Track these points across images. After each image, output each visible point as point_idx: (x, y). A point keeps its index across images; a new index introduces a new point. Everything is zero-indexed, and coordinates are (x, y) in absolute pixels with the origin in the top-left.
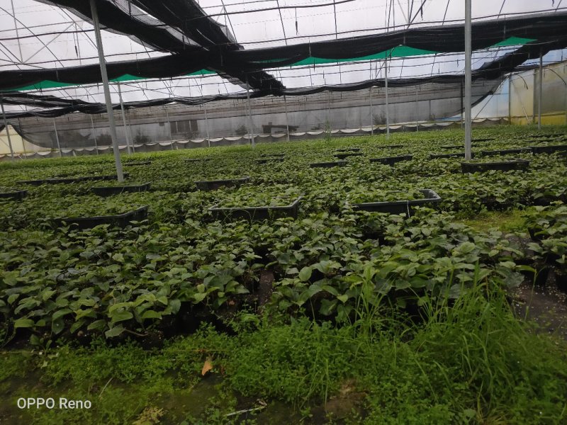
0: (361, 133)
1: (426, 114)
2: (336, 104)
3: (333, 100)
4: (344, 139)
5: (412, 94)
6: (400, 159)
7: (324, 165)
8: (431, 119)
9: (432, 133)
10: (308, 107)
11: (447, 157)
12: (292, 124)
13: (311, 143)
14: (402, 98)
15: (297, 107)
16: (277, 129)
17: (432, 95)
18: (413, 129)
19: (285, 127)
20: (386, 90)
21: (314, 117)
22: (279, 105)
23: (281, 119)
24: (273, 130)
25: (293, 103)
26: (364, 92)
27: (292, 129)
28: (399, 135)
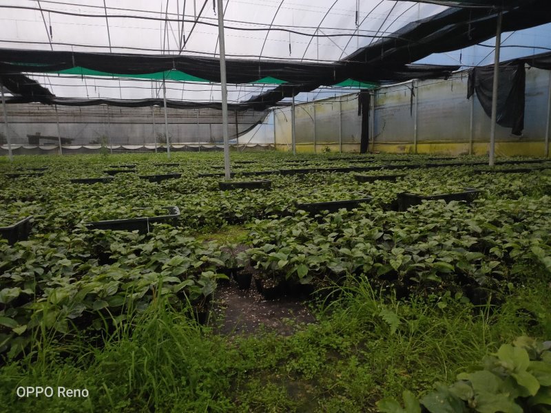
0: (144, 150)
1: (207, 136)
2: (116, 119)
3: (112, 115)
4: (125, 155)
5: (193, 116)
6: (169, 177)
7: (85, 181)
8: (212, 141)
9: (212, 154)
10: (83, 119)
11: (211, 176)
12: (65, 136)
13: (86, 157)
14: (184, 120)
15: (71, 119)
16: (46, 141)
17: (211, 120)
18: (196, 150)
19: (56, 139)
20: (165, 110)
21: (90, 131)
22: (49, 114)
23: (51, 130)
24: (41, 142)
25: (66, 114)
26: (147, 109)
27: (65, 141)
28: (181, 154)
